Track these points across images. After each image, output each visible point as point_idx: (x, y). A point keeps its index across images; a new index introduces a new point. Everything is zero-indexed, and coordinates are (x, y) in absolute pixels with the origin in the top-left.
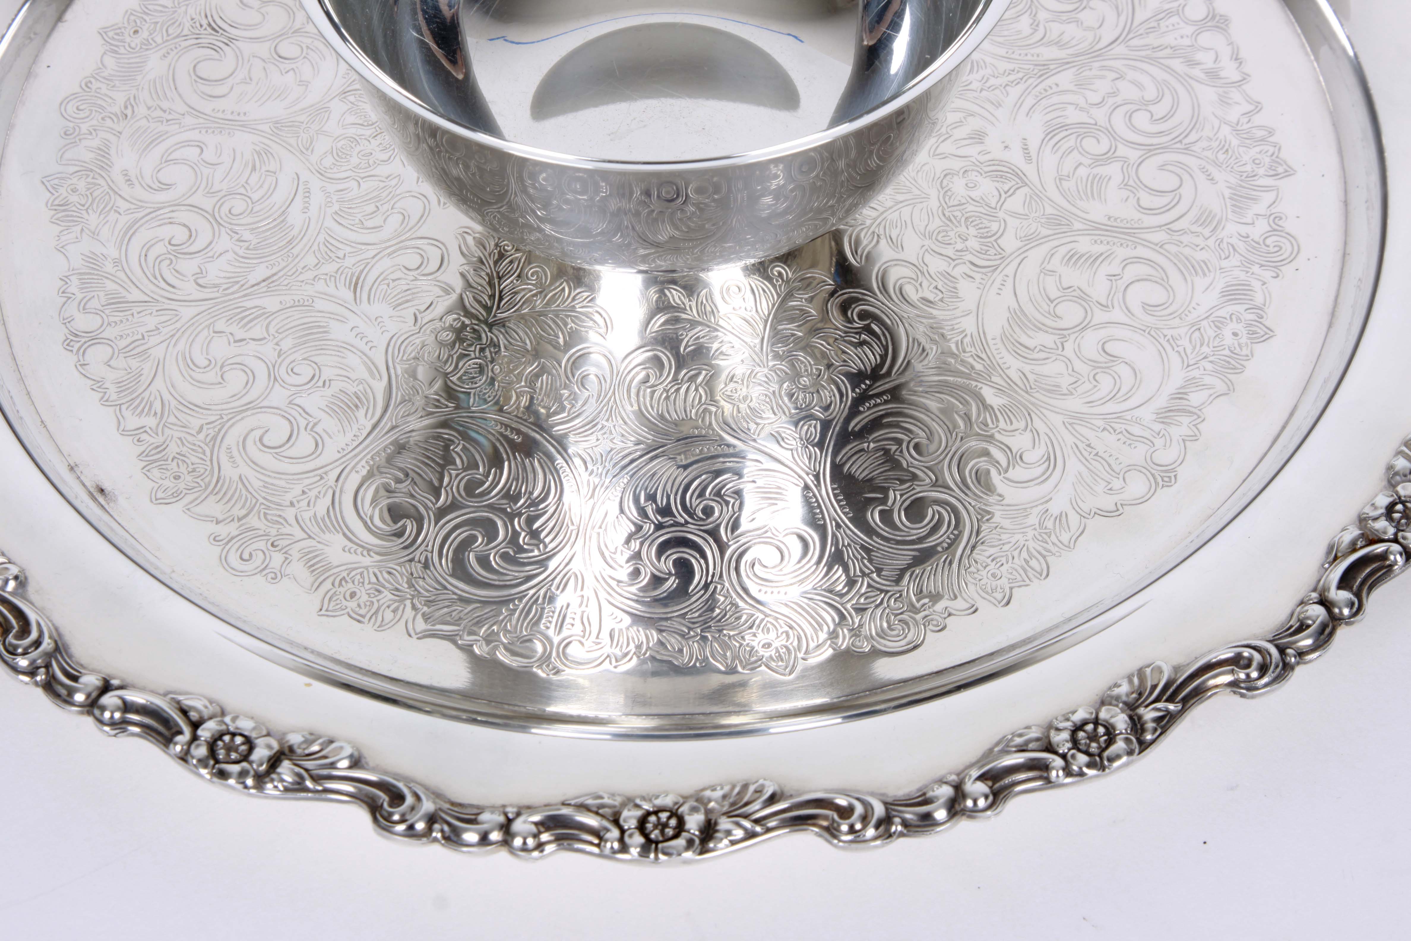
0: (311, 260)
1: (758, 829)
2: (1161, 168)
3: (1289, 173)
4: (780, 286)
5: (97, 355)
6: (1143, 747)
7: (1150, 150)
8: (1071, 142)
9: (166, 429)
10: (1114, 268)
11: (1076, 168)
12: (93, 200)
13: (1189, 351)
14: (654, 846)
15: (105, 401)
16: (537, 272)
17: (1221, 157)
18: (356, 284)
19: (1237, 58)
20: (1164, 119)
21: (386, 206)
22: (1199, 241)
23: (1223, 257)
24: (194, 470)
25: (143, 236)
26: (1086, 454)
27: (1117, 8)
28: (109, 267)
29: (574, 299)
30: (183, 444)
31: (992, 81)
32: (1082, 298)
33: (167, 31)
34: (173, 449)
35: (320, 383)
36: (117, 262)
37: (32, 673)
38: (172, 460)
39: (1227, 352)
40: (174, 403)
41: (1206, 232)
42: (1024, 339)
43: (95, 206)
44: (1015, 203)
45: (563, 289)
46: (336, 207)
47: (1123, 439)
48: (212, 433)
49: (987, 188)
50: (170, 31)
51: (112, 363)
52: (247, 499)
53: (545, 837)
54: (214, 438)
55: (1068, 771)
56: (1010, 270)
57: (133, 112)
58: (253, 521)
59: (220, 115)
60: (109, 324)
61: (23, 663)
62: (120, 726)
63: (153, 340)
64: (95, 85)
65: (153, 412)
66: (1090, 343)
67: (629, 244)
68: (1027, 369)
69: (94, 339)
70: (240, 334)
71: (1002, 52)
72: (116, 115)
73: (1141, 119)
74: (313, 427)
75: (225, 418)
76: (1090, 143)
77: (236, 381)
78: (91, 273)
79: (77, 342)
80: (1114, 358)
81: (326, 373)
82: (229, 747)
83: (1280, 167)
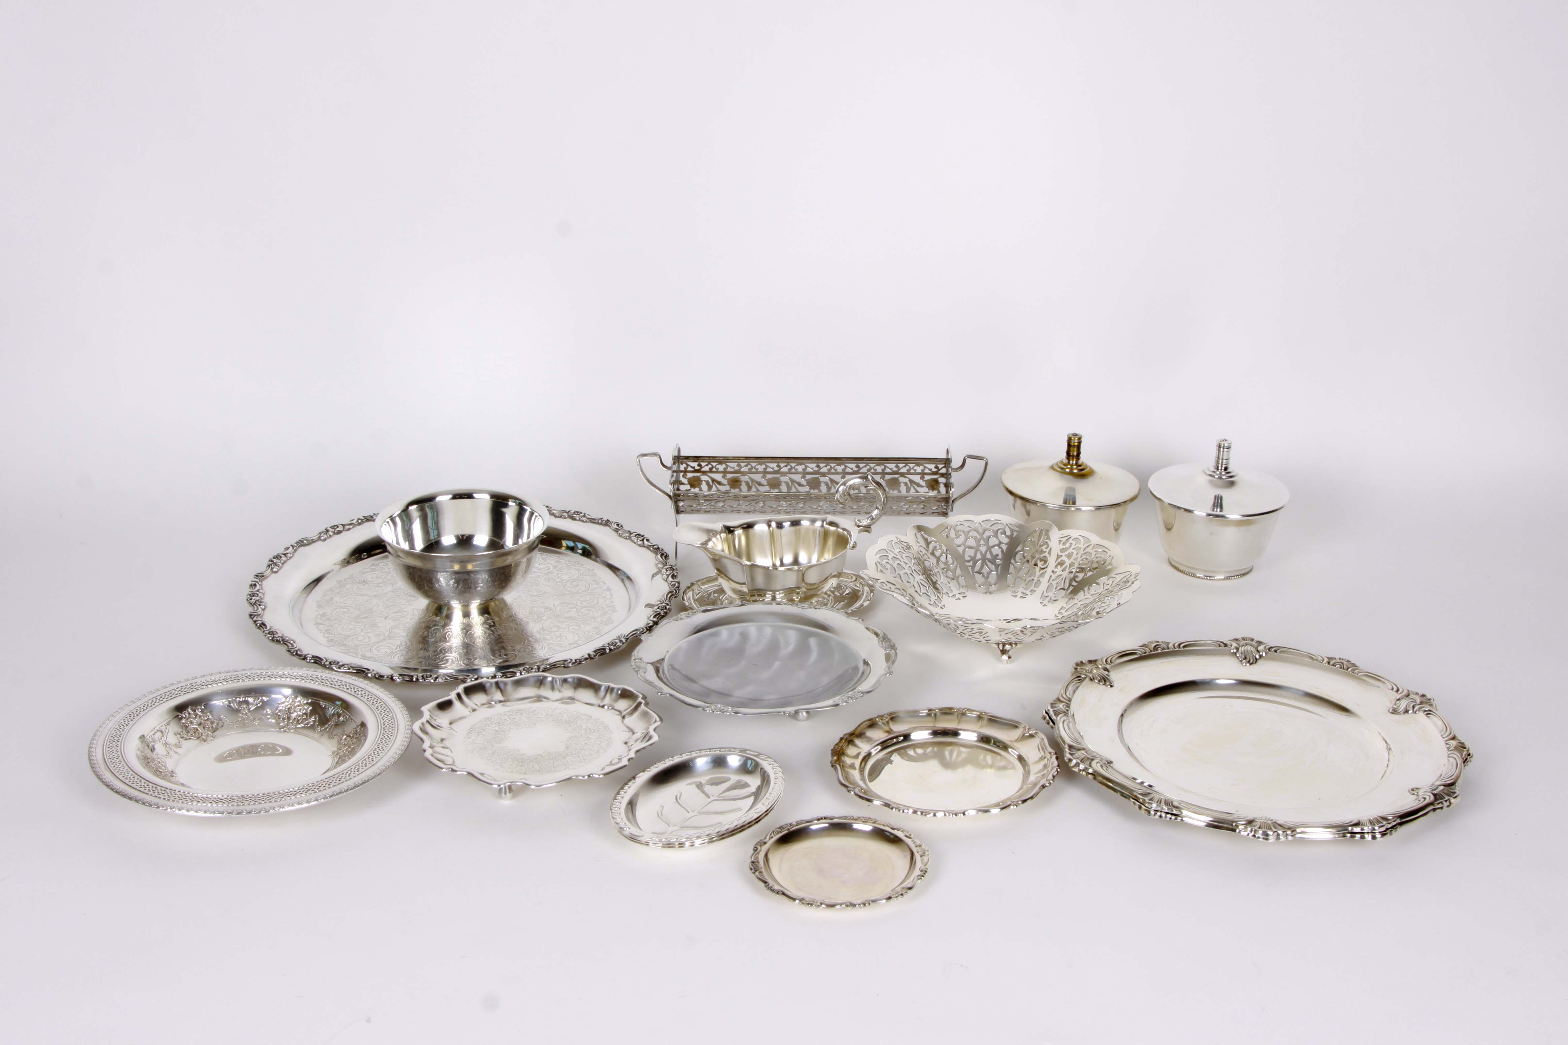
5: (321, 627)
12: (327, 604)
15: (320, 632)
16: (433, 616)
24: (336, 641)
25: (338, 610)
28: (328, 614)
32: (559, 627)
36: (330, 614)
38: (332, 640)
40: (337, 634)
44: (548, 613)
48: (345, 638)
49: (542, 610)
50: (353, 581)
51: (324, 628)
52: (348, 646)
56: (543, 622)
58: (351, 650)
60: (326, 622)
63: (335, 625)
64: (333, 588)
65: (332, 634)
66: (558, 634)
69: (321, 624)
72: (337, 593)
73: (585, 603)
74: (369, 638)
75: (349, 636)
76: (570, 606)
77: (353, 631)
78: (324, 615)
79: (317, 624)
80: (563, 636)
81: (374, 631)
82: (334, 663)
83: (614, 611)
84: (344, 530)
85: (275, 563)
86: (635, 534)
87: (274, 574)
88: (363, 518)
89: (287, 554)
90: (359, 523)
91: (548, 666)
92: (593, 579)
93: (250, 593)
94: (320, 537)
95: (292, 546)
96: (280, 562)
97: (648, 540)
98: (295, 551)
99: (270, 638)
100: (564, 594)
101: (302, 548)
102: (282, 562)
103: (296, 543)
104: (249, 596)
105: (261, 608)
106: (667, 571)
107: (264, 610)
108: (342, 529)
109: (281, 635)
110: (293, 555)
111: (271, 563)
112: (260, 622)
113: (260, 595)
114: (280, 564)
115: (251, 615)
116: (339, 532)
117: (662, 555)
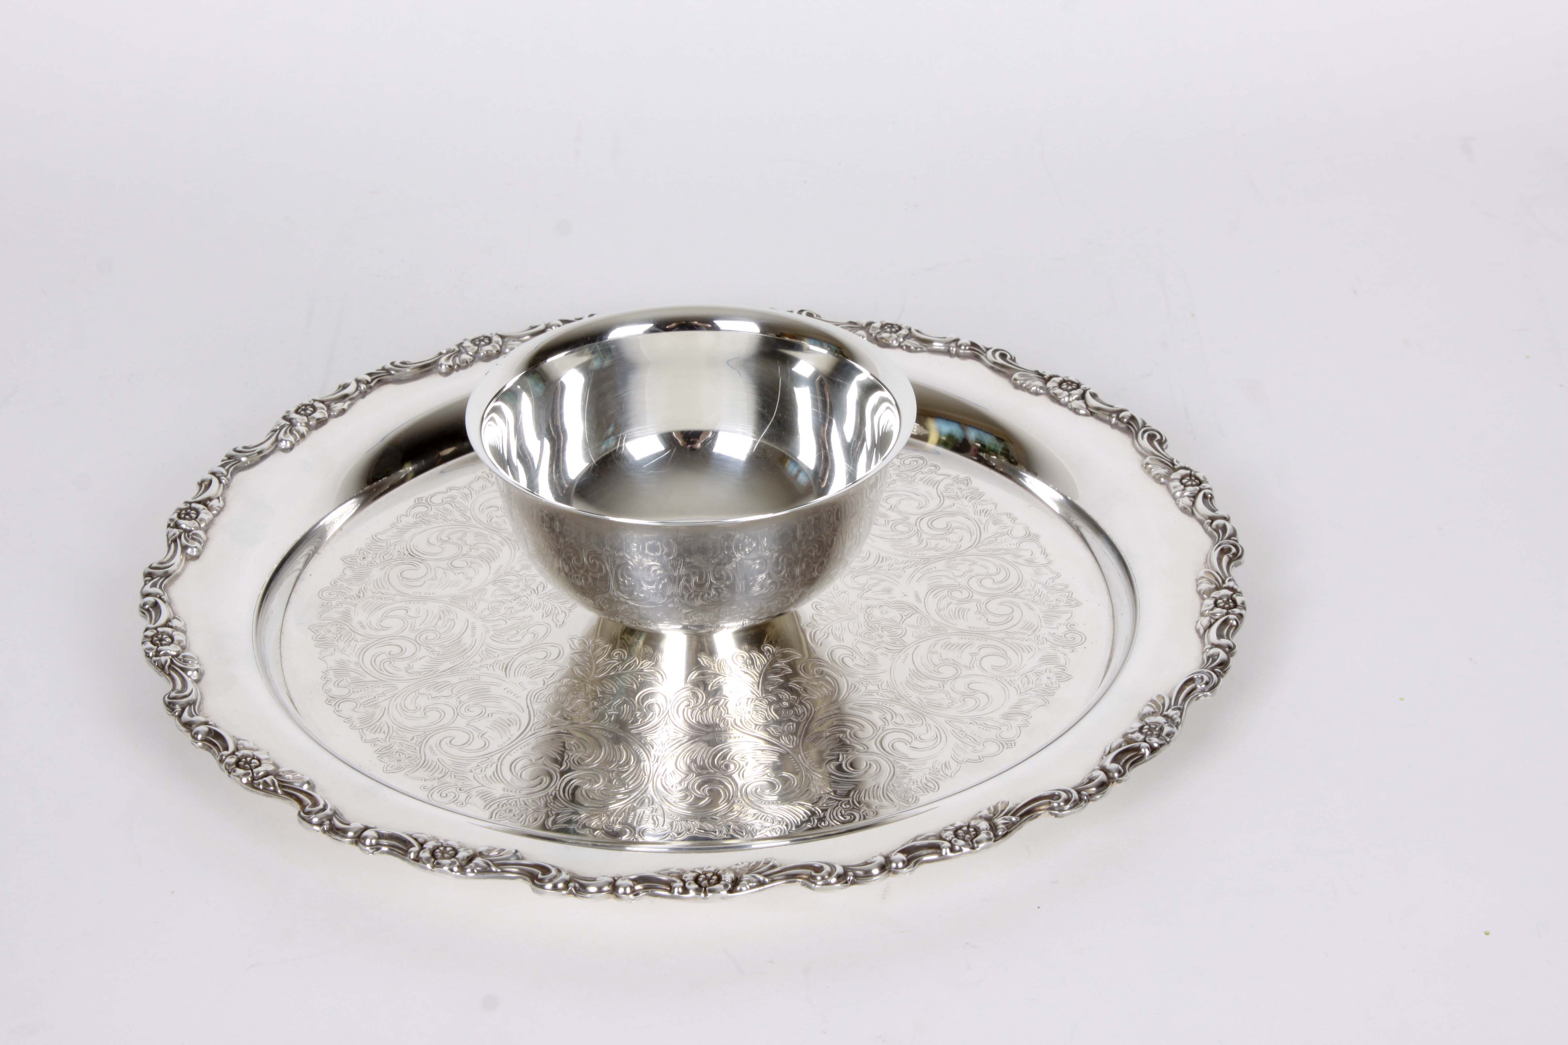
0: (477, 658)
1: (767, 880)
2: (1001, 604)
3: (1078, 604)
4: (769, 656)
5: (346, 708)
6: (997, 838)
7: (993, 597)
8: (945, 593)
9: (391, 739)
10: (974, 650)
11: (948, 605)
12: (341, 636)
13: (1021, 686)
14: (703, 889)
15: (352, 726)
16: (619, 654)
17: (1037, 598)
18: (506, 668)
19: (1044, 553)
20: (1001, 582)
21: (523, 631)
22: (1026, 637)
23: (1040, 643)
24: (410, 757)
25: (373, 651)
26: (960, 735)
27: (970, 532)
28: (352, 666)
29: (642, 666)
30: (402, 746)
31: (895, 566)
32: (955, 664)
33: (383, 557)
34: (396, 748)
35: (486, 715)
36: (357, 664)
37: (320, 824)
38: (396, 753)
39: (1044, 686)
40: (395, 727)
41: (1029, 633)
42: (920, 683)
43: (342, 638)
44: (913, 620)
45: (635, 661)
46: (492, 633)
47: (982, 727)
48: (420, 740)
49: (894, 614)
50: (385, 557)
51: (356, 710)
52: (442, 770)
53: (638, 887)
54: (422, 742)
55: (952, 850)
56: (910, 651)
57: (364, 595)
58: (447, 779)
59: (418, 595)
60: (353, 692)
61: (315, 820)
62: (376, 848)
63: (380, 699)
64: (339, 583)
65: (383, 731)
66: (960, 685)
67: (678, 608)
68: (922, 697)
69: (345, 699)
70: (435, 694)
71: (901, 553)
72: (353, 596)
73: (988, 583)
74: (483, 735)
75: (428, 733)
76: (956, 594)
77: (433, 716)
78: (341, 669)
79: (334, 701)
80: (975, 691)
81: (489, 710)
82: (443, 853)
83: (1073, 602)
84: (329, 416)
85: (185, 531)
86: (1058, 380)
87: (191, 565)
88: (369, 379)
89: (210, 499)
90: (361, 392)
91: (1014, 819)
92: (980, 508)
93: (149, 633)
94: (277, 440)
95: (214, 474)
96: (200, 528)
97: (1094, 396)
98: (226, 487)
99: (244, 780)
100: (927, 561)
101: (240, 477)
102: (203, 525)
103: (223, 466)
104: (149, 645)
105: (189, 677)
106: (1185, 486)
107: (197, 681)
108: (327, 416)
109: (271, 768)
110: (224, 500)
111: (177, 532)
112: (204, 728)
113: (178, 636)
114: (201, 533)
115: (170, 706)
116: (321, 423)
117: (1151, 438)
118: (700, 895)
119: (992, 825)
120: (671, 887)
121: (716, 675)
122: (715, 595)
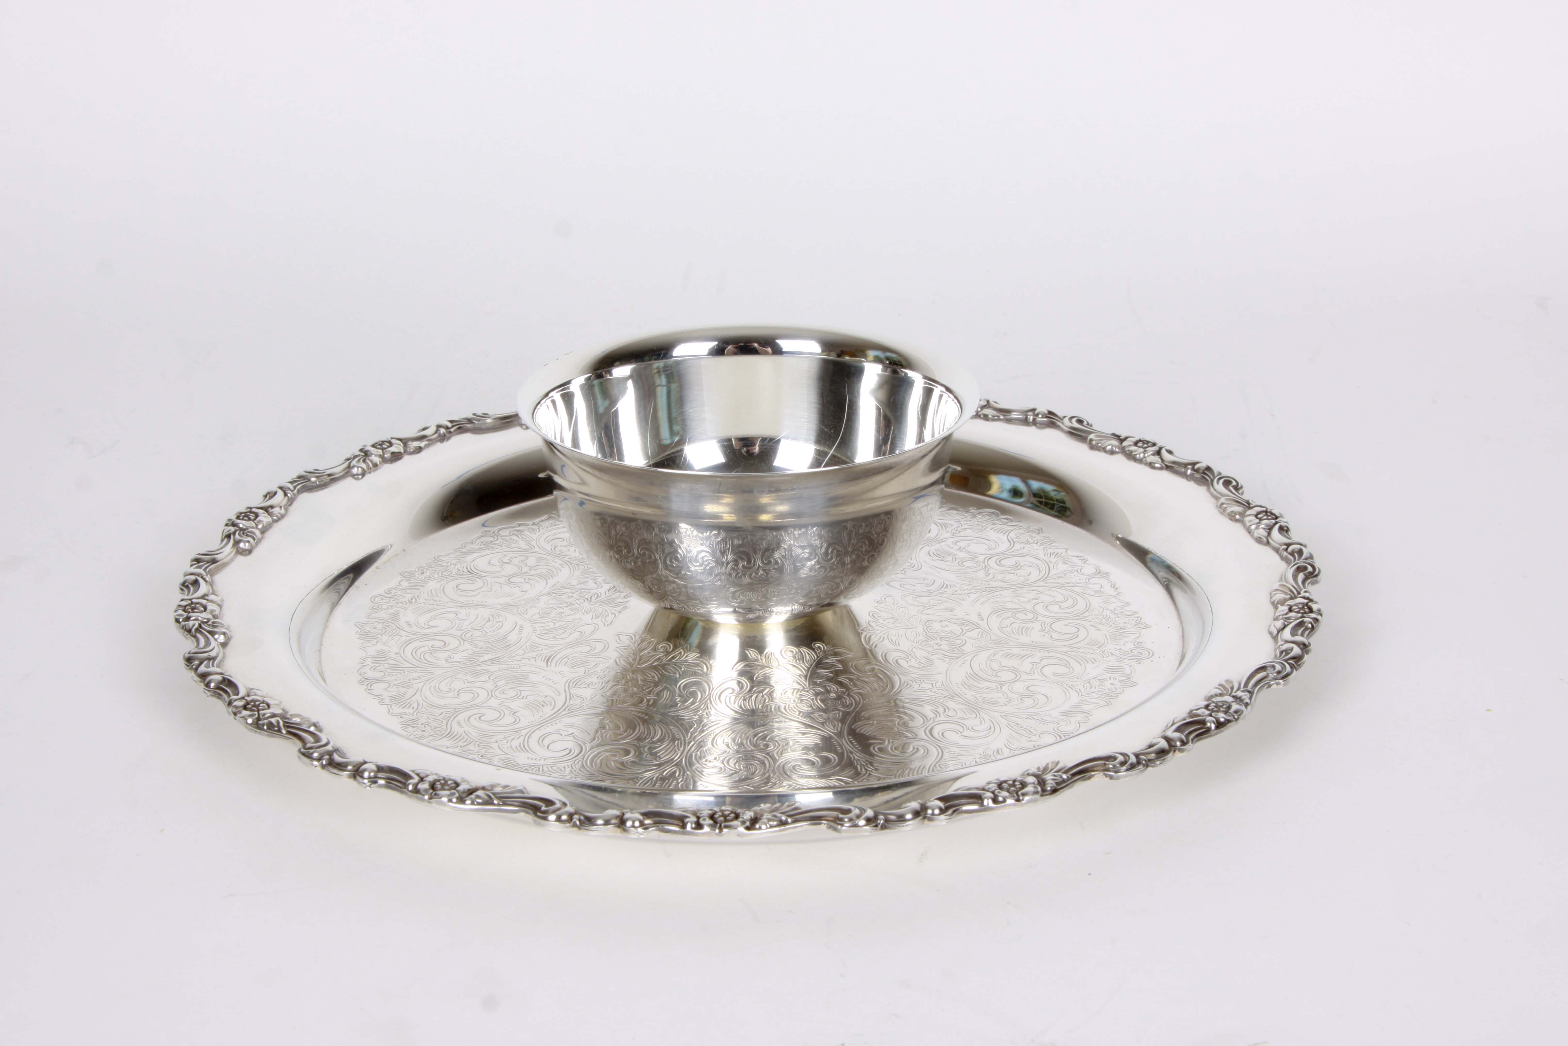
0: (521, 652)
1: (790, 820)
2: (1067, 625)
3: (1147, 627)
4: (819, 653)
5: (378, 688)
6: (1046, 793)
7: (1059, 619)
8: (1010, 614)
9: (419, 714)
10: (1036, 659)
11: (1012, 624)
12: (386, 632)
13: (1082, 689)
14: (718, 825)
15: (382, 703)
16: (664, 647)
17: (1104, 621)
18: (548, 659)
19: (1114, 586)
20: (1068, 608)
21: (570, 630)
22: (1091, 651)
23: (1105, 656)
24: (435, 728)
25: (417, 644)
26: (1015, 727)
27: (1039, 569)
28: (392, 655)
29: (686, 657)
30: (429, 719)
31: (959, 592)
32: (1015, 670)
33: (442, 573)
34: (423, 720)
35: (521, 697)
36: (396, 653)
37: (319, 759)
38: (422, 724)
39: (1107, 690)
40: (425, 704)
41: (1095, 648)
42: (976, 684)
43: (387, 634)
44: (974, 633)
45: (681, 653)
46: (539, 632)
47: (1039, 722)
48: (448, 715)
49: (955, 628)
50: (443, 573)
51: (388, 689)
52: (467, 739)
53: (647, 822)
54: (450, 717)
55: (995, 800)
56: (969, 658)
57: (416, 601)
58: (471, 747)
59: (471, 602)
60: (389, 675)
61: (316, 755)
62: (373, 781)
63: (415, 682)
64: (393, 591)
65: (412, 707)
66: (1019, 687)
68: (978, 695)
69: (378, 681)
70: (471, 679)
71: (967, 583)
72: (405, 602)
73: (1055, 608)
74: (515, 713)
75: (458, 710)
76: (1021, 616)
77: (466, 697)
78: (380, 657)
79: (367, 682)
80: (1034, 692)
81: (524, 694)
82: (443, 785)
83: (1141, 625)
84: (405, 451)
85: (241, 529)
86: (1134, 440)
87: (240, 558)
88: (450, 425)
89: (272, 507)
90: (440, 435)
91: (1065, 776)
92: (1049, 551)
93: (184, 603)
94: (349, 467)
95: (281, 488)
96: (257, 528)
97: (1170, 452)
98: (291, 501)
99: (250, 721)
100: (993, 589)
101: (305, 496)
102: (260, 526)
103: (291, 483)
104: (181, 612)
105: (216, 640)
106: (1260, 519)
107: (224, 645)
108: (402, 451)
109: (278, 711)
110: (286, 510)
111: (232, 529)
112: (219, 678)
113: (210, 606)
114: (257, 532)
115: (189, 660)
116: (396, 457)
117: (1227, 483)
118: (715, 830)
119: (1040, 781)
120: (683, 822)
121: (763, 667)
122: (763, 574)
